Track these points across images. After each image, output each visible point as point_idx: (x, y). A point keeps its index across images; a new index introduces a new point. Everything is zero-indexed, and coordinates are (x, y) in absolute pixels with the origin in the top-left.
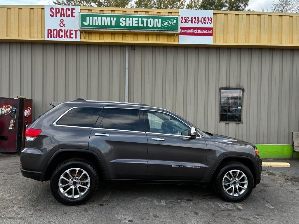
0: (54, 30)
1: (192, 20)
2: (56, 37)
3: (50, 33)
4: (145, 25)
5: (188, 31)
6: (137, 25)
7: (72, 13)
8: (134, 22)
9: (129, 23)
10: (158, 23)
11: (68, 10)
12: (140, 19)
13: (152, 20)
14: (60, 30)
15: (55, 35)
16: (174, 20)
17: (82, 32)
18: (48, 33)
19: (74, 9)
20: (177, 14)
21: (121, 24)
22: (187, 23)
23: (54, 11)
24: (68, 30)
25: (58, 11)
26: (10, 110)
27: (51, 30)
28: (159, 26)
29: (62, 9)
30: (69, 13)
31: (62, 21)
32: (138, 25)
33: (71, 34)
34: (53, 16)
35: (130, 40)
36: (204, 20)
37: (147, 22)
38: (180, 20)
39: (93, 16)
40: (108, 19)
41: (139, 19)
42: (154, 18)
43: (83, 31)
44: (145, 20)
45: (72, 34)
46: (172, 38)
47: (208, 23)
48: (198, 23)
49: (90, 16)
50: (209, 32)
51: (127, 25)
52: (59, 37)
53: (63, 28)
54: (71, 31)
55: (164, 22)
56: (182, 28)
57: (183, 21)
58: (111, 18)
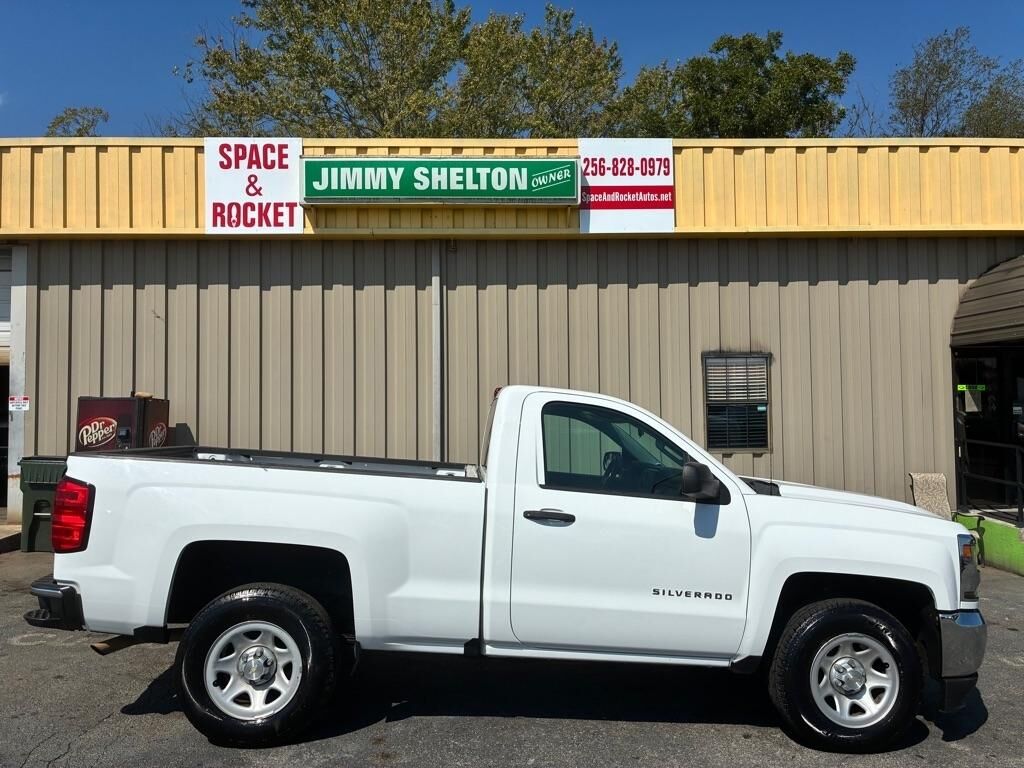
0: (231, 205)
1: (615, 166)
2: (238, 225)
3: (221, 214)
4: (484, 186)
5: (605, 197)
6: (461, 187)
7: (282, 156)
8: (454, 178)
9: (439, 182)
10: (520, 180)
11: (269, 150)
12: (469, 171)
13: (503, 171)
14: (247, 205)
15: (234, 218)
16: (563, 170)
17: (310, 210)
18: (215, 215)
19: (286, 146)
20: (572, 152)
21: (417, 186)
22: (602, 174)
23: (231, 155)
24: (268, 205)
25: (241, 154)
26: (113, 433)
27: (222, 206)
28: (523, 186)
29: (254, 147)
30: (273, 156)
31: (253, 179)
32: (465, 186)
33: (277, 214)
34: (228, 166)
35: (441, 227)
36: (648, 166)
37: (489, 176)
38: (582, 165)
39: (340, 165)
40: (382, 171)
41: (468, 169)
42: (507, 166)
43: (312, 206)
44: (483, 172)
45: (281, 214)
46: (562, 217)
47: (659, 174)
48: (631, 174)
49: (330, 165)
50: (665, 197)
51: (435, 187)
52: (246, 224)
53: (256, 200)
54: (277, 205)
55: (537, 177)
56: (587, 190)
57: (591, 169)
58: (390, 169)
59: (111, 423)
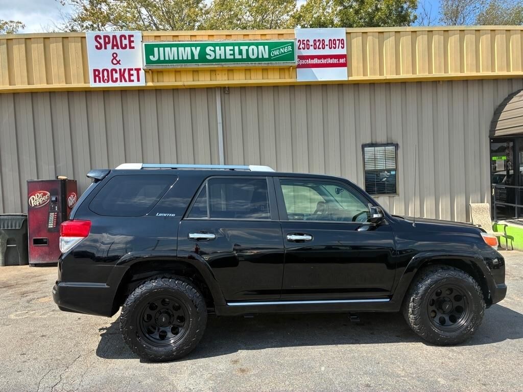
0: (103, 71)
1: (315, 44)
2: (108, 81)
3: (98, 76)
4: (245, 57)
5: (310, 61)
6: (232, 57)
7: (131, 42)
8: (228, 52)
9: (220, 55)
10: (264, 52)
11: (123, 38)
12: (236, 48)
13: (255, 47)
14: (112, 70)
15: (106, 78)
17: (149, 72)
18: (95, 76)
19: (132, 36)
20: (292, 36)
21: (208, 57)
22: (308, 49)
23: (102, 41)
24: (125, 70)
25: (107, 41)
26: (48, 199)
27: (98, 71)
28: (266, 56)
29: (114, 37)
30: (126, 42)
31: (115, 55)
32: (234, 57)
33: (130, 75)
34: (100, 48)
35: (222, 80)
36: (333, 43)
37: (247, 51)
38: (297, 44)
39: (164, 46)
40: (188, 49)
42: (257, 45)
43: (150, 69)
44: (244, 48)
45: (132, 75)
46: (287, 73)
47: (338, 48)
48: (324, 48)
49: (158, 46)
50: (342, 61)
51: (218, 57)
52: (113, 81)
53: (117, 67)
54: (130, 70)
56: (301, 58)
57: (302, 46)
58: (192, 48)
59: (46, 194)
